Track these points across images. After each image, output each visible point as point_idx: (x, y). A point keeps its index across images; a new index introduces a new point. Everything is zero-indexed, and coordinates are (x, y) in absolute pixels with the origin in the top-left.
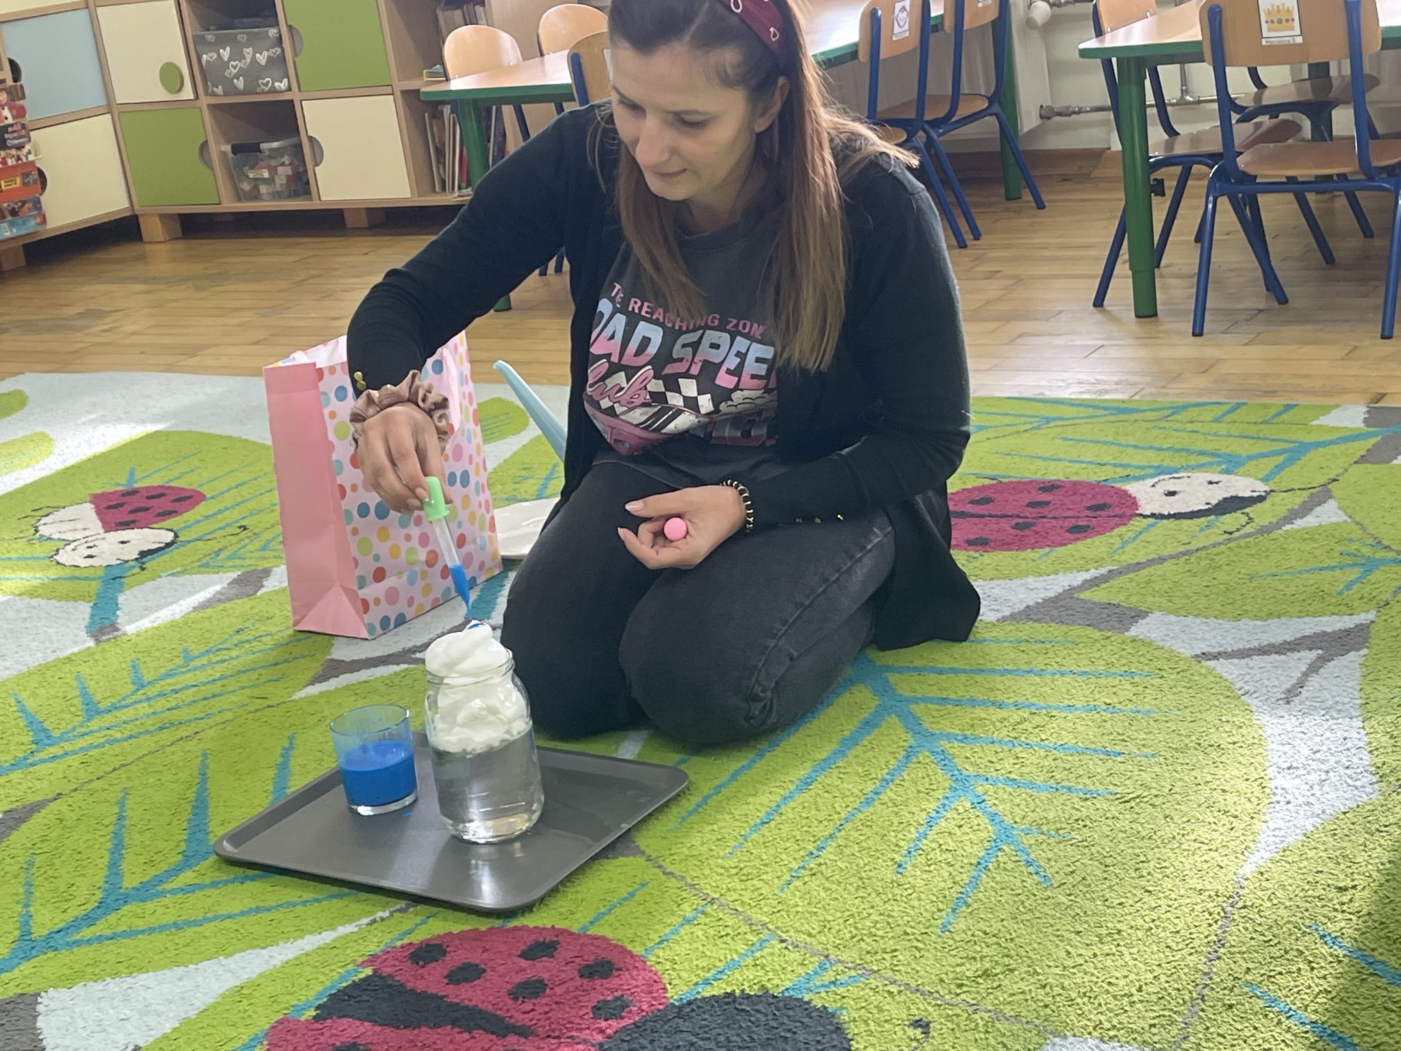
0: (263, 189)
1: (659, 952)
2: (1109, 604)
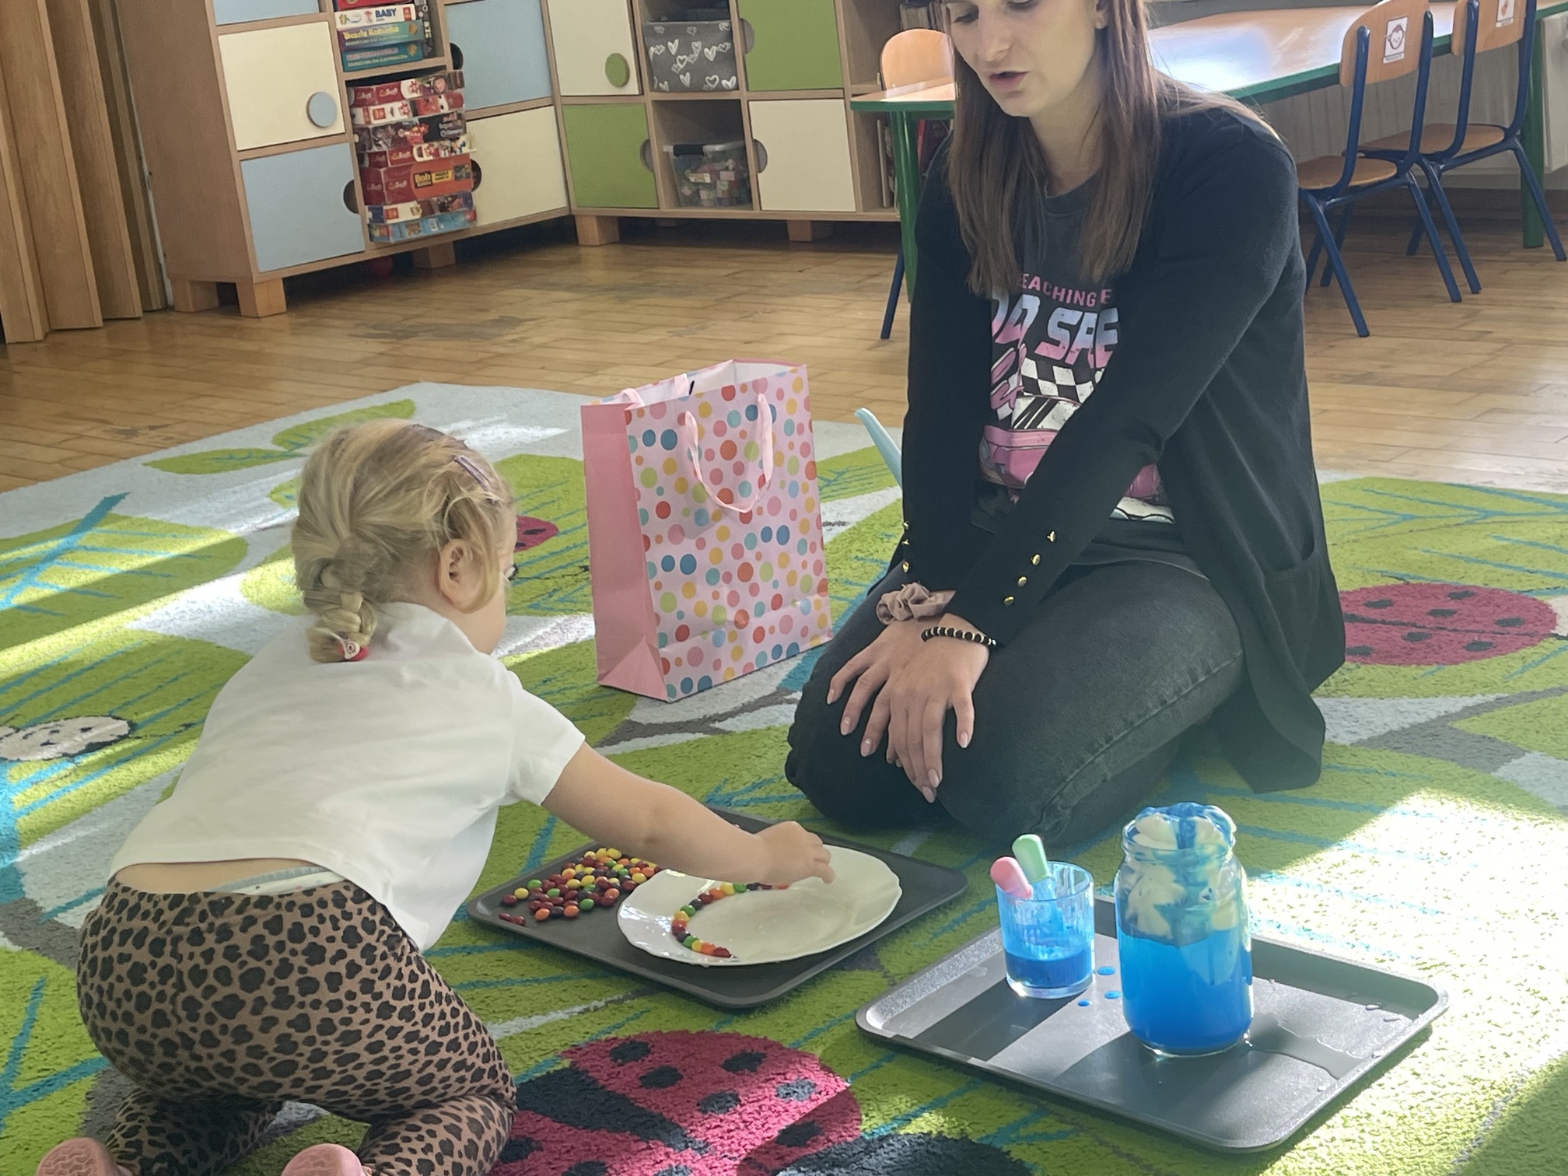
0: (704, 194)
1: (866, 1079)
2: (1484, 737)
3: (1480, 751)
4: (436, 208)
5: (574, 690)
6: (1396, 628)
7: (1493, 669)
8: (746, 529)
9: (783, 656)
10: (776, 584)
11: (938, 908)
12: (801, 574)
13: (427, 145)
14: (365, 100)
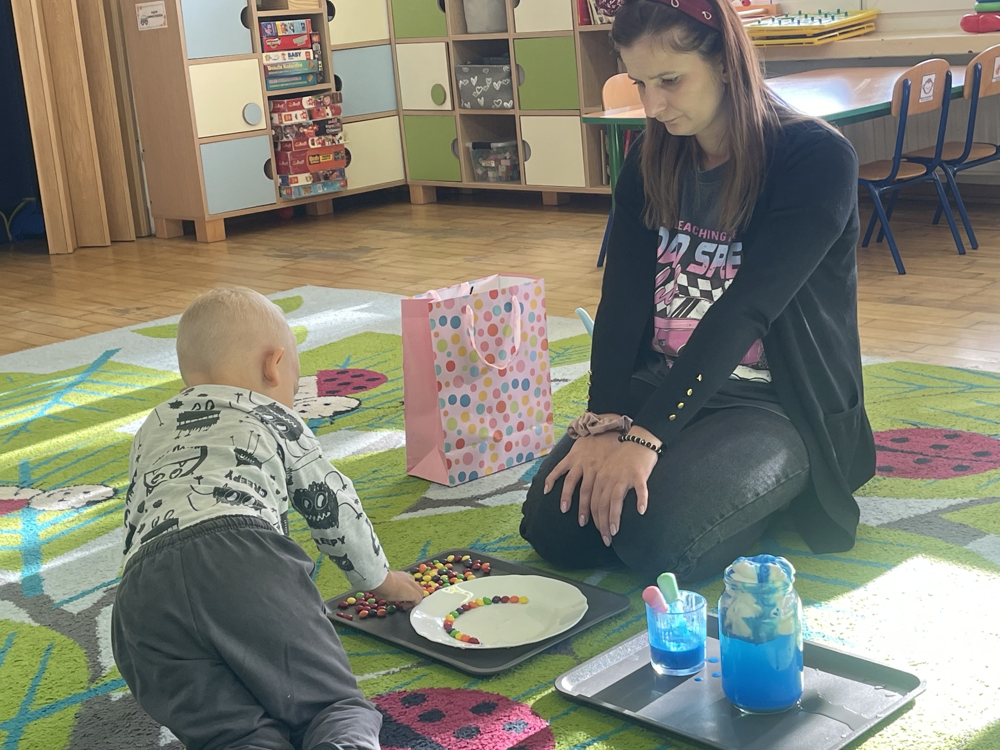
0: (490, 174)
1: (559, 721)
2: (961, 524)
3: (957, 533)
4: (321, 177)
5: (392, 478)
6: (910, 455)
7: (969, 481)
8: (504, 380)
9: (523, 461)
10: (520, 415)
11: (611, 618)
12: (536, 409)
13: (317, 138)
14: (279, 108)
